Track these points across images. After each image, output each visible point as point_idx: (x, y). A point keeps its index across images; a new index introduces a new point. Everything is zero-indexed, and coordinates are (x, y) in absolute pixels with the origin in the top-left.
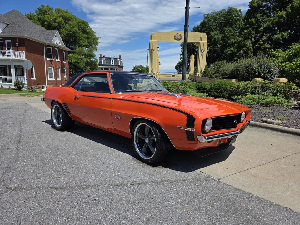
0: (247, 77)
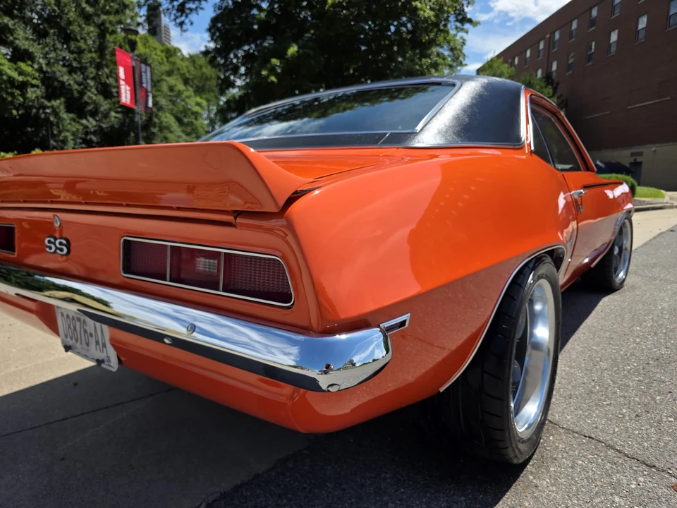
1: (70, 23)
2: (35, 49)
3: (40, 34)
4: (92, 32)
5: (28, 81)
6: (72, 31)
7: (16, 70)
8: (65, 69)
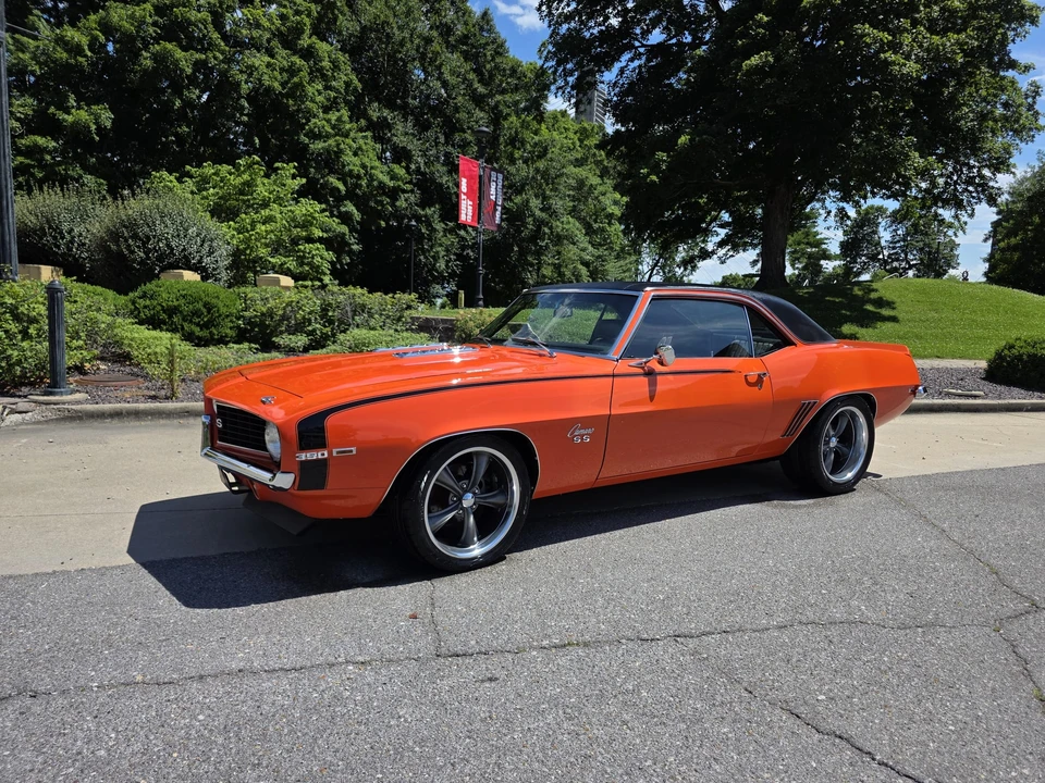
0: (142, 262)
1: (457, 109)
2: (414, 146)
3: (423, 127)
4: (481, 118)
5: (399, 186)
6: (458, 120)
7: (388, 173)
8: (445, 168)
